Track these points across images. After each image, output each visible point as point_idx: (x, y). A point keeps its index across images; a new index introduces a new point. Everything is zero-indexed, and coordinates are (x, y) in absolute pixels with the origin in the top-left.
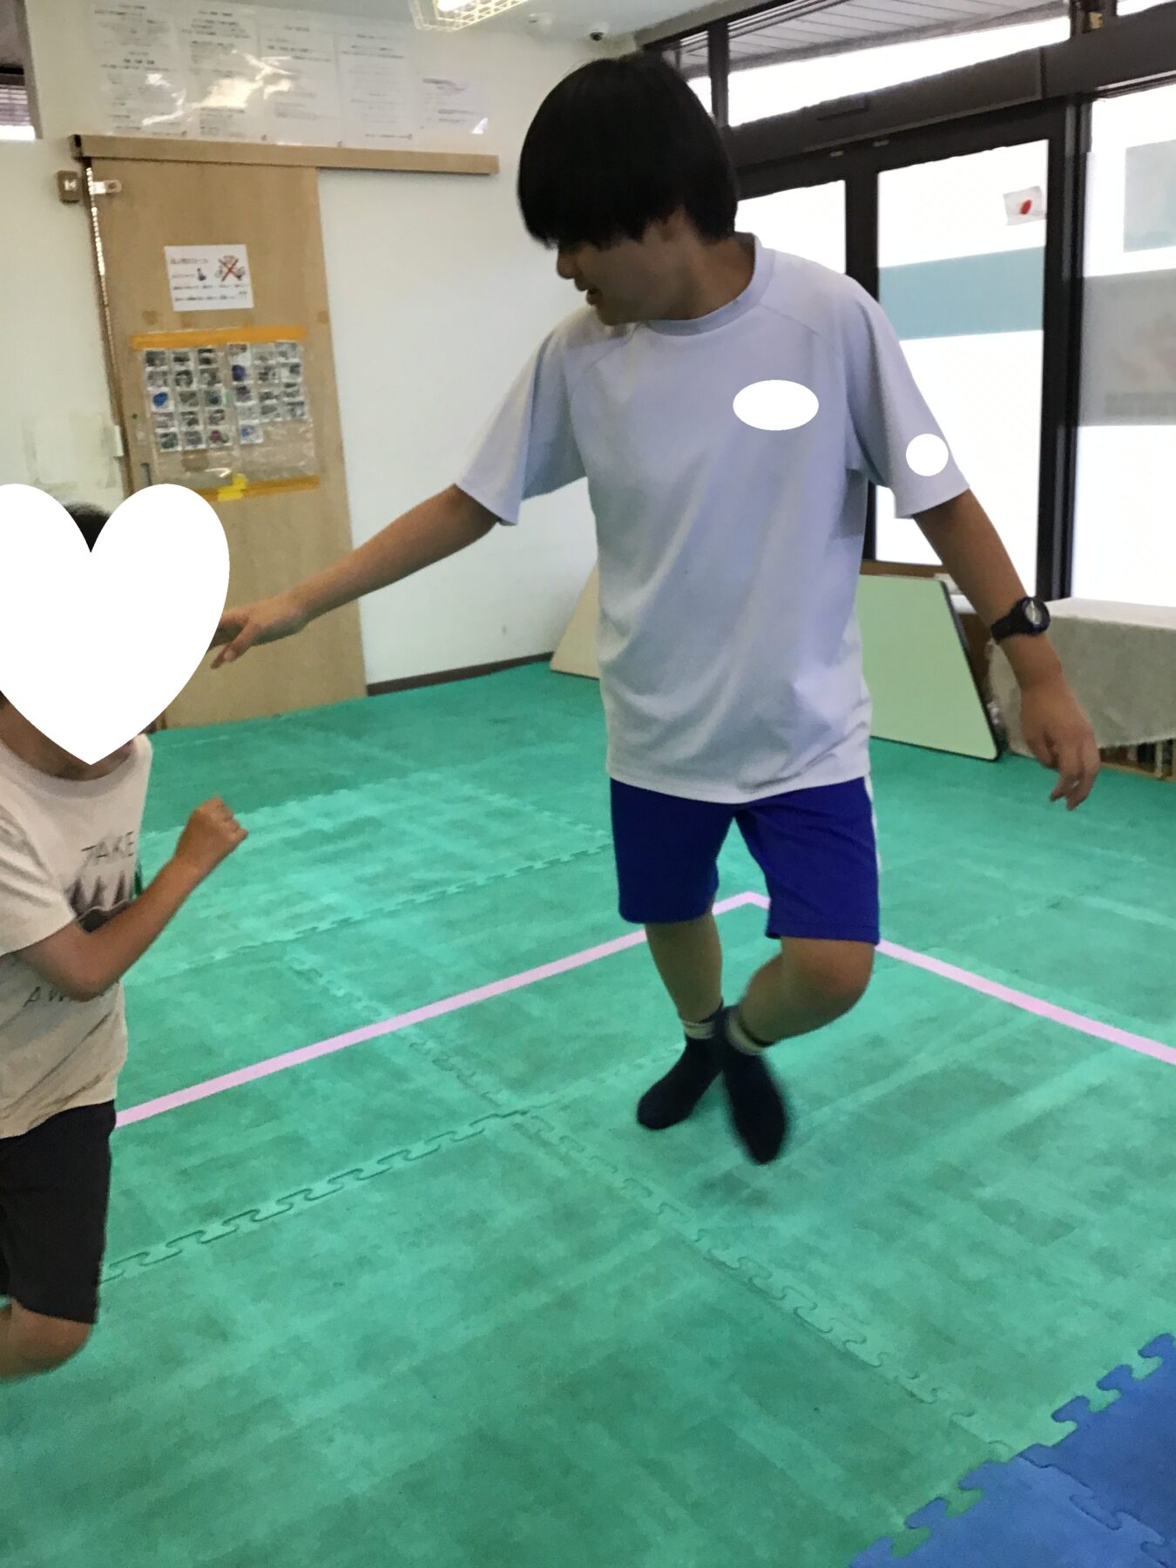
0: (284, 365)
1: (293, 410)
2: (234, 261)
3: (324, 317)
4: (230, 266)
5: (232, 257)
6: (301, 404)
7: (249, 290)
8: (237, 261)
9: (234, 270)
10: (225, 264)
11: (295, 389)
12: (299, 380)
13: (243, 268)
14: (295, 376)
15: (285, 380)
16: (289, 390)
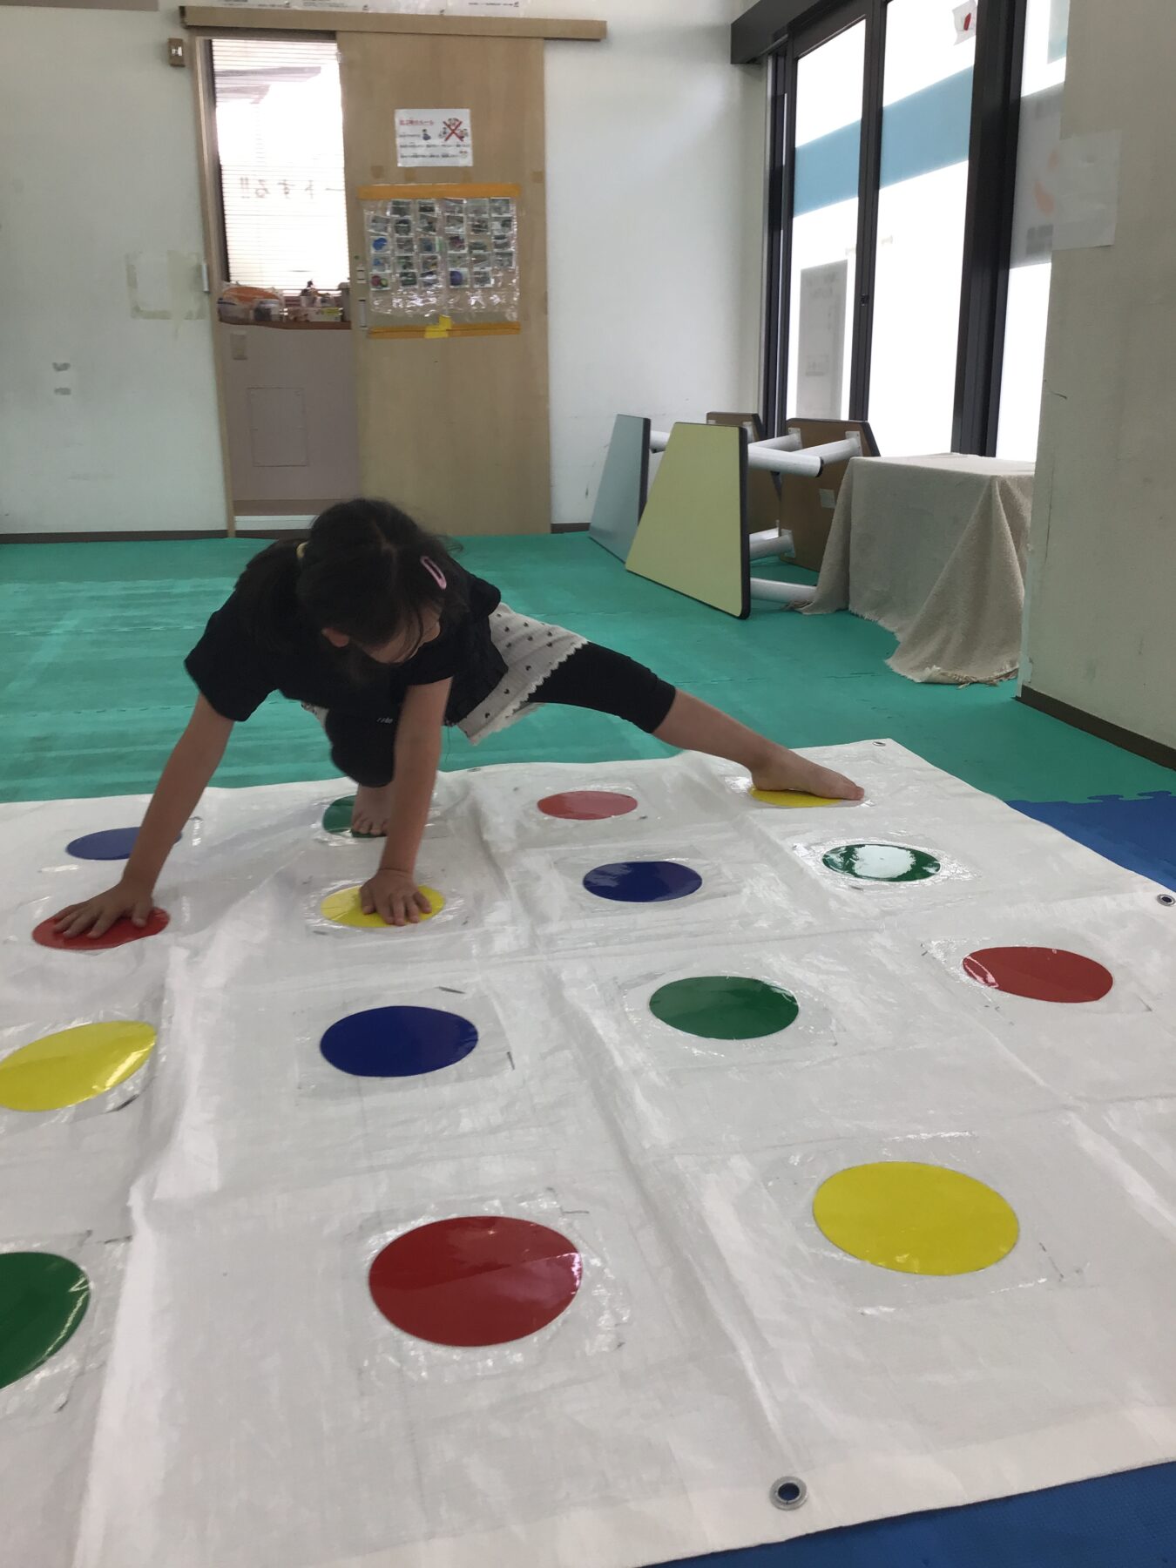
0: (496, 219)
1: (501, 260)
2: (457, 123)
3: (540, 176)
4: (453, 128)
5: (457, 120)
6: (510, 255)
7: (469, 150)
8: (460, 123)
9: (457, 132)
10: (449, 126)
11: (505, 240)
12: (510, 233)
13: (465, 129)
14: (507, 229)
15: (496, 233)
16: (500, 241)
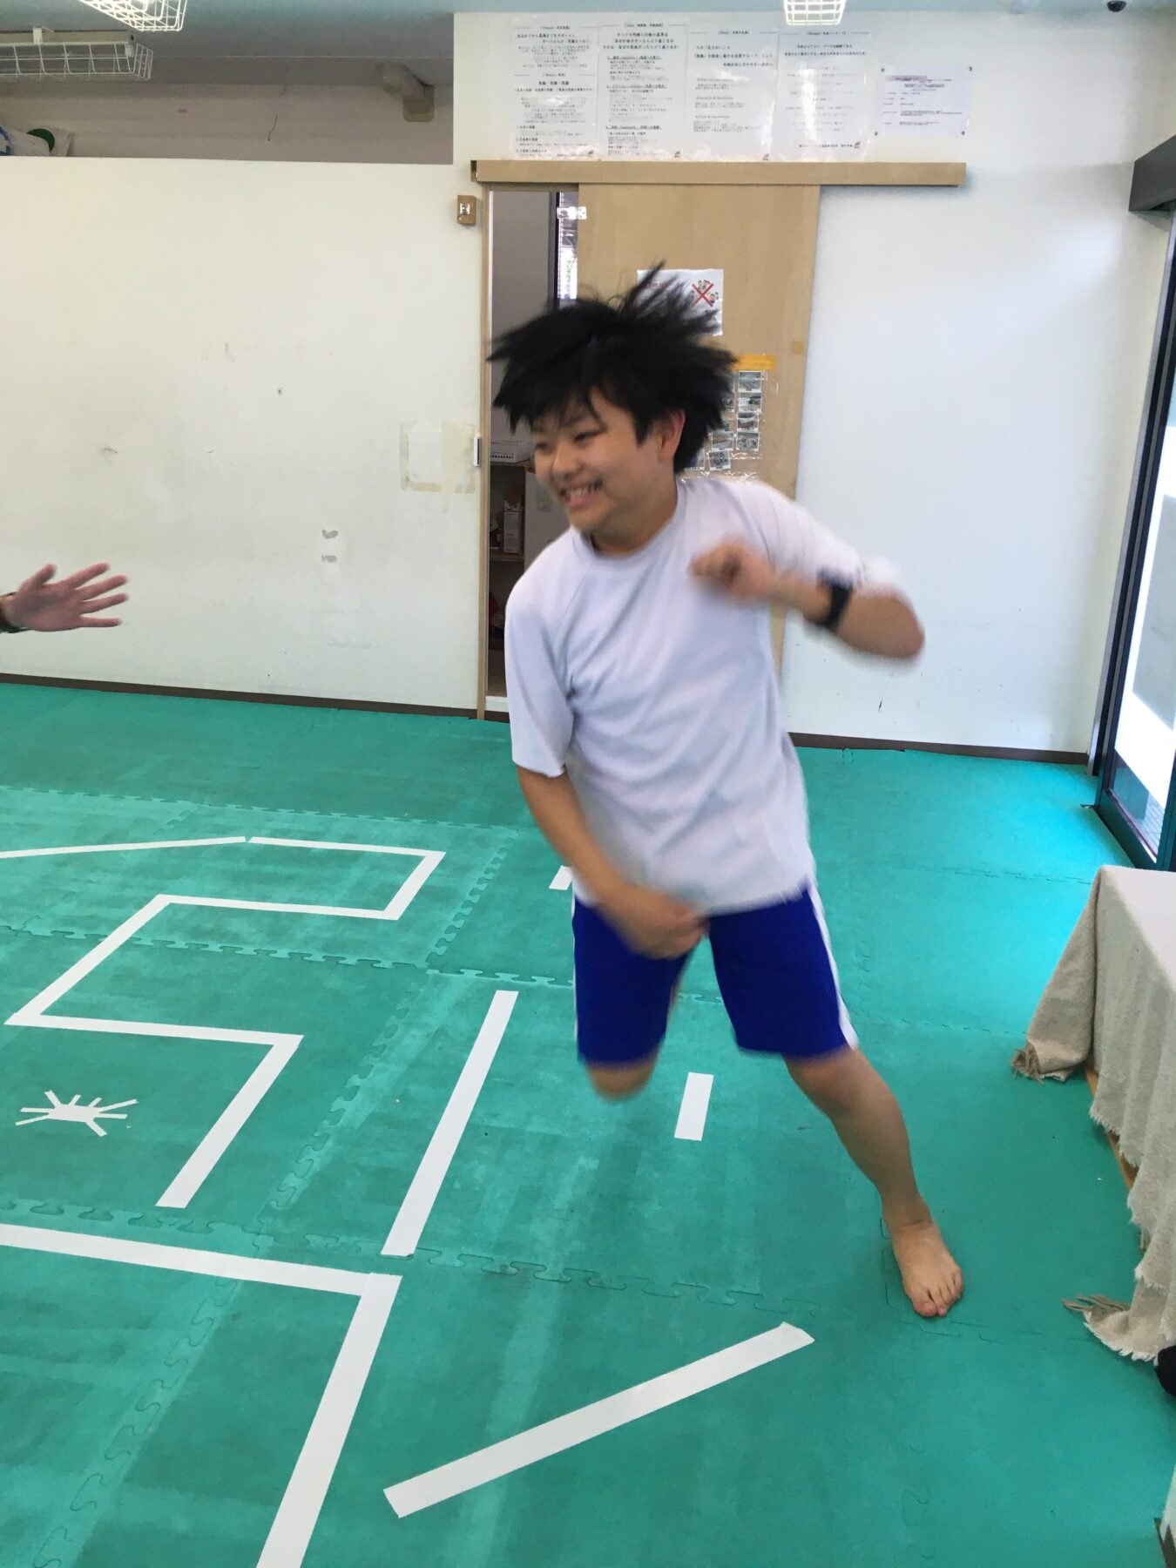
0: (743, 395)
1: (744, 441)
2: (708, 286)
3: (800, 348)
4: (703, 291)
5: (709, 282)
6: (756, 435)
8: (712, 285)
9: (706, 295)
10: (698, 290)
11: (752, 419)
12: (758, 411)
13: (717, 293)
14: (753, 406)
15: (741, 410)
16: (745, 420)
